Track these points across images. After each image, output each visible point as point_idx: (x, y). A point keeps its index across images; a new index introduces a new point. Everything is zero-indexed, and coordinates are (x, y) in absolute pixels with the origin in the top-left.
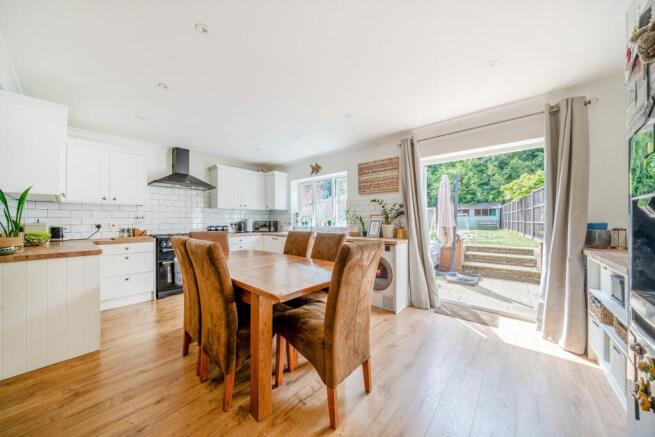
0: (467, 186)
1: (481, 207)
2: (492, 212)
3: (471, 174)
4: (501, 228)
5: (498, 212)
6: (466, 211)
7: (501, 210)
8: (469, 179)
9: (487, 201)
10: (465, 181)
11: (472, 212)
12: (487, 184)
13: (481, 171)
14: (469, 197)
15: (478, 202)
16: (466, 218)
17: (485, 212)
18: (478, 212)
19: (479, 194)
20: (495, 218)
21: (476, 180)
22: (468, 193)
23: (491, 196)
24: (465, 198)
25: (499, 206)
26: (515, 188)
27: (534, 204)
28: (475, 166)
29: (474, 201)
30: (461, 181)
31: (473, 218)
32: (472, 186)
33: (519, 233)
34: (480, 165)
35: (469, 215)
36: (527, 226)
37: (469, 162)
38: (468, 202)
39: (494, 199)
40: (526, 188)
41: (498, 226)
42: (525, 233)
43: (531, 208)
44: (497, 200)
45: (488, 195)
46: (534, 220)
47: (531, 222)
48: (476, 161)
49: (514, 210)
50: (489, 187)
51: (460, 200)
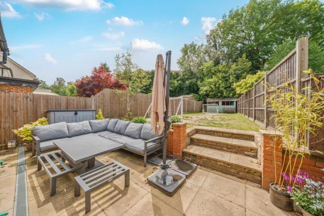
0: (218, 88)
1: (226, 100)
2: (231, 103)
3: (221, 81)
4: (236, 113)
5: (235, 103)
6: (217, 103)
7: (236, 102)
8: (220, 84)
9: (229, 97)
10: (217, 85)
11: (220, 103)
12: (229, 87)
13: (227, 80)
14: (219, 94)
15: (225, 97)
16: (217, 107)
17: (228, 103)
18: (223, 103)
19: (224, 93)
20: (234, 107)
21: (223, 85)
22: (219, 92)
23: (231, 94)
24: (217, 95)
25: (235, 100)
26: (242, 85)
27: (255, 95)
28: (224, 78)
29: (222, 97)
30: (215, 86)
31: (221, 107)
32: (221, 89)
33: (246, 116)
34: (226, 77)
35: (218, 105)
36: (251, 112)
37: (220, 75)
38: (219, 98)
39: (233, 96)
40: (250, 84)
41: (235, 111)
42: (249, 116)
43: (254, 98)
44: (235, 96)
45: (229, 93)
46: (255, 107)
47: (253, 109)
48: (224, 75)
49: (243, 101)
50: (230, 89)
51: (215, 96)
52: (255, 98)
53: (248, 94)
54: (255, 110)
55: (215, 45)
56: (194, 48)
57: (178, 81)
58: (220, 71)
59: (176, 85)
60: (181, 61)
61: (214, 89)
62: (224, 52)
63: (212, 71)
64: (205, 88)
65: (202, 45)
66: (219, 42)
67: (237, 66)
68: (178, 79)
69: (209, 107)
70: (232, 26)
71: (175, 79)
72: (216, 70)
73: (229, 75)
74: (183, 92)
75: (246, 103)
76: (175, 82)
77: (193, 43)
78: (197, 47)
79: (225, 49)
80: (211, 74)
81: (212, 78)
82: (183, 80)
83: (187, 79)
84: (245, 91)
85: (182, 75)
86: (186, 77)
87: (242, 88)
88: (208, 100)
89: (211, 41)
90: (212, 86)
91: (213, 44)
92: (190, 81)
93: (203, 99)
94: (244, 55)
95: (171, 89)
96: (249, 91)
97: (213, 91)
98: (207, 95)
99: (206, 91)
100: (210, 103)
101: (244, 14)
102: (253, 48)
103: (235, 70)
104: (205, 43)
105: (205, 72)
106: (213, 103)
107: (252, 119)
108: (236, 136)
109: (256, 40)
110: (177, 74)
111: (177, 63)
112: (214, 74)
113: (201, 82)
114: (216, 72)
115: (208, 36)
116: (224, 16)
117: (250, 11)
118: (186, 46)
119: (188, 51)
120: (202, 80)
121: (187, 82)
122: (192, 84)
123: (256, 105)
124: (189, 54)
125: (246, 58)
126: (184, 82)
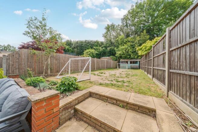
0: (128, 52)
1: (133, 60)
2: (136, 62)
3: (129, 48)
4: (139, 69)
5: (138, 62)
6: (127, 62)
7: (139, 62)
8: (129, 50)
9: (135, 58)
11: (129, 62)
12: (135, 52)
13: (134, 47)
14: (128, 57)
15: (132, 59)
16: (126, 65)
17: (134, 63)
18: (131, 63)
19: (132, 56)
20: (137, 65)
21: (131, 50)
22: (128, 55)
23: (136, 57)
24: (127, 57)
25: (138, 60)
26: (143, 48)
27: (153, 55)
28: (132, 46)
29: (130, 58)
30: (125, 51)
31: (129, 65)
32: (129, 53)
33: (145, 72)
34: (133, 45)
35: (128, 64)
36: (149, 70)
37: (129, 44)
38: (128, 59)
39: (137, 57)
40: (149, 47)
41: (138, 68)
42: (148, 73)
43: (152, 58)
44: (138, 58)
45: (135, 56)
46: (153, 66)
47: (152, 68)
48: (132, 44)
49: (143, 61)
50: (136, 53)
51: (125, 58)
52: (154, 58)
53: (147, 55)
54: (153, 69)
55: (127, 25)
56: (114, 27)
57: (102, 47)
58: (129, 42)
59: (101, 50)
60: (105, 35)
61: (125, 53)
62: (132, 29)
63: (124, 41)
64: (119, 53)
65: (119, 25)
66: (129, 23)
67: (140, 38)
68: (103, 46)
69: (121, 65)
70: (138, 13)
71: (100, 46)
72: (127, 40)
73: (135, 44)
74: (106, 55)
75: (146, 62)
76: (100, 48)
77: (113, 23)
78: (115, 26)
79: (133, 28)
80: (123, 43)
81: (124, 46)
82: (106, 47)
83: (109, 46)
84: (145, 53)
85: (105, 44)
86: (108, 45)
87: (143, 51)
88: (121, 60)
89: (124, 22)
90: (124, 51)
91: (125, 24)
92: (110, 48)
93: (118, 59)
94: (145, 31)
95: (98, 53)
96: (148, 53)
97: (124, 55)
98: (121, 57)
99: (120, 54)
100: (122, 62)
101: (145, 5)
102: (150, 28)
103: (139, 41)
104: (121, 24)
105: (120, 42)
106: (124, 62)
107: (151, 77)
108: (133, 107)
109: (152, 22)
110: (102, 43)
111: (103, 36)
112: (125, 43)
113: (117, 48)
114: (126, 42)
115: (122, 19)
116: (133, 6)
117: (148, 3)
118: (108, 25)
119: (110, 29)
120: (118, 47)
121: (108, 49)
122: (112, 50)
123: (155, 64)
124: (111, 30)
125: (146, 33)
126: (106, 48)
